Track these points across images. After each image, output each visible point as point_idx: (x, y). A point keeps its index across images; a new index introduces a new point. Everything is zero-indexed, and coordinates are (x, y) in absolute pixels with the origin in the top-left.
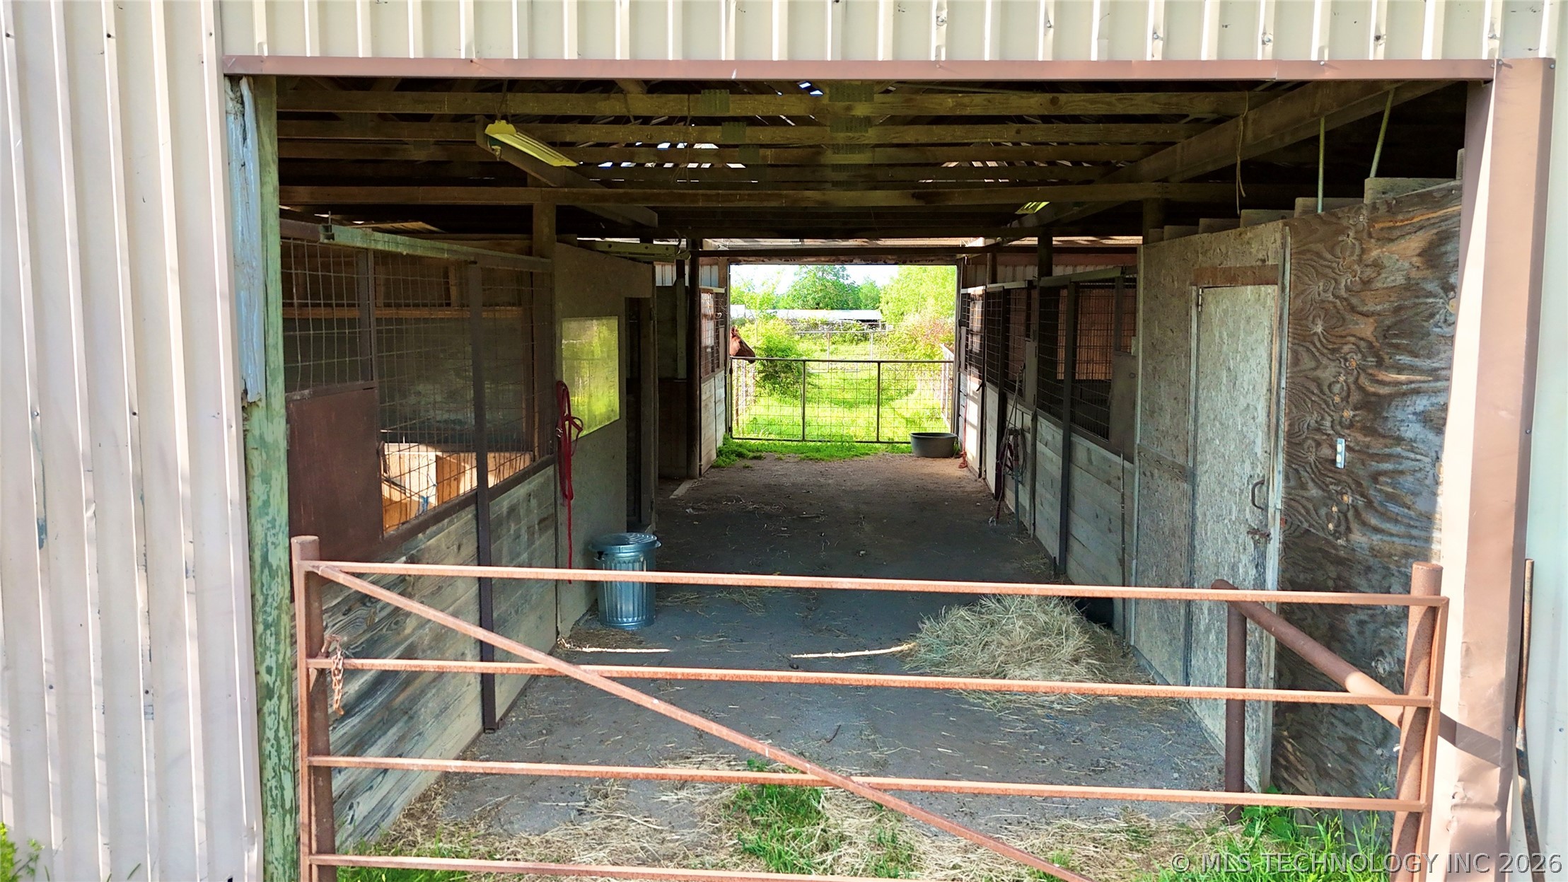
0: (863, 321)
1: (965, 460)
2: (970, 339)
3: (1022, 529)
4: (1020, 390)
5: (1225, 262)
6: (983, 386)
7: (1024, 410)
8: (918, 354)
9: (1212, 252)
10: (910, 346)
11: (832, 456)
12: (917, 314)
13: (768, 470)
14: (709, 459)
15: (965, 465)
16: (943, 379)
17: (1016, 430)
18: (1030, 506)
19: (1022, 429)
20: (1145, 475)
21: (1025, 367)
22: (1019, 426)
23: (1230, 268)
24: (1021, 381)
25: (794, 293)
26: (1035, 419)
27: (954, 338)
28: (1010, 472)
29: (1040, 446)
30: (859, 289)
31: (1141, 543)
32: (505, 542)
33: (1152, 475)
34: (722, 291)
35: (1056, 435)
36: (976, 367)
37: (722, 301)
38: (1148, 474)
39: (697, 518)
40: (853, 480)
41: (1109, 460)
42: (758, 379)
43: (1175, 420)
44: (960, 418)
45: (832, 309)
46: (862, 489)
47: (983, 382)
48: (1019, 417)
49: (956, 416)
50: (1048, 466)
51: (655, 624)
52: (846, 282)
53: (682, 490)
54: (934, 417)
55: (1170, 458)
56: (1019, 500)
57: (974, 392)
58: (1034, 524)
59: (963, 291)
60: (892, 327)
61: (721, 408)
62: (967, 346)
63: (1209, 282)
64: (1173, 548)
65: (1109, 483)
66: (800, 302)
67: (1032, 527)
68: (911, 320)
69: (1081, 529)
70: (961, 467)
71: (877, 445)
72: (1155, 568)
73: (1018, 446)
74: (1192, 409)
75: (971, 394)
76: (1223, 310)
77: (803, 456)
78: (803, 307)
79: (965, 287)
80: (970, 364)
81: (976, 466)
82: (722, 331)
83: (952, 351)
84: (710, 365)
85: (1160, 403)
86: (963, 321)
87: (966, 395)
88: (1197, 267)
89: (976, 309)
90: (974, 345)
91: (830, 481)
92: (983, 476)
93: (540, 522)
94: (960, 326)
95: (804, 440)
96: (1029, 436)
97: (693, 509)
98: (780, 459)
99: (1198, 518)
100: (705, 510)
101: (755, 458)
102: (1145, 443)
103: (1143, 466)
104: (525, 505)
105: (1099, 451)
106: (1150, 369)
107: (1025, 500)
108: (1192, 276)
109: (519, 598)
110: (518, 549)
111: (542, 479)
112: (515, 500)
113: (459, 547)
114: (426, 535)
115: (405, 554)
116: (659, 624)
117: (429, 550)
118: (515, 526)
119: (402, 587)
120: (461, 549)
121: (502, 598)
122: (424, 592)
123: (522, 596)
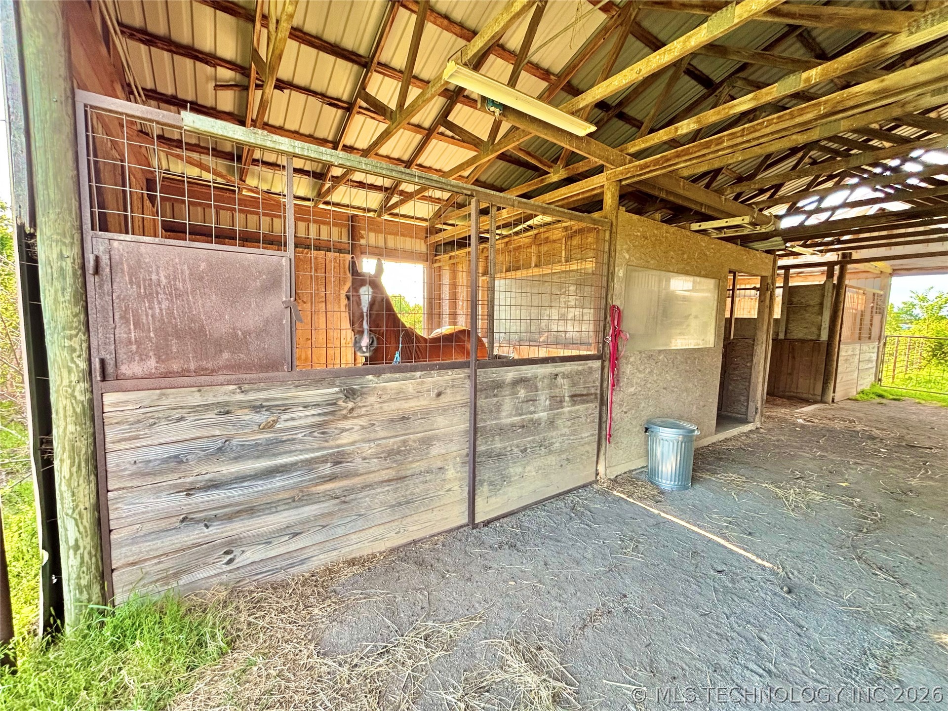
14: (846, 395)
32: (507, 401)
34: (881, 292)
37: (879, 299)
39: (803, 426)
53: (809, 408)
61: (871, 365)
82: (877, 317)
93: (572, 396)
97: (804, 420)
98: (919, 403)
100: (814, 423)
101: (894, 399)
104: (546, 381)
109: (529, 442)
110: (532, 409)
111: (580, 368)
112: (530, 375)
113: (439, 395)
114: (380, 378)
115: (340, 386)
116: (690, 493)
117: (384, 389)
118: (528, 392)
119: (331, 409)
120: (443, 396)
121: (497, 438)
122: (374, 417)
123: (533, 441)
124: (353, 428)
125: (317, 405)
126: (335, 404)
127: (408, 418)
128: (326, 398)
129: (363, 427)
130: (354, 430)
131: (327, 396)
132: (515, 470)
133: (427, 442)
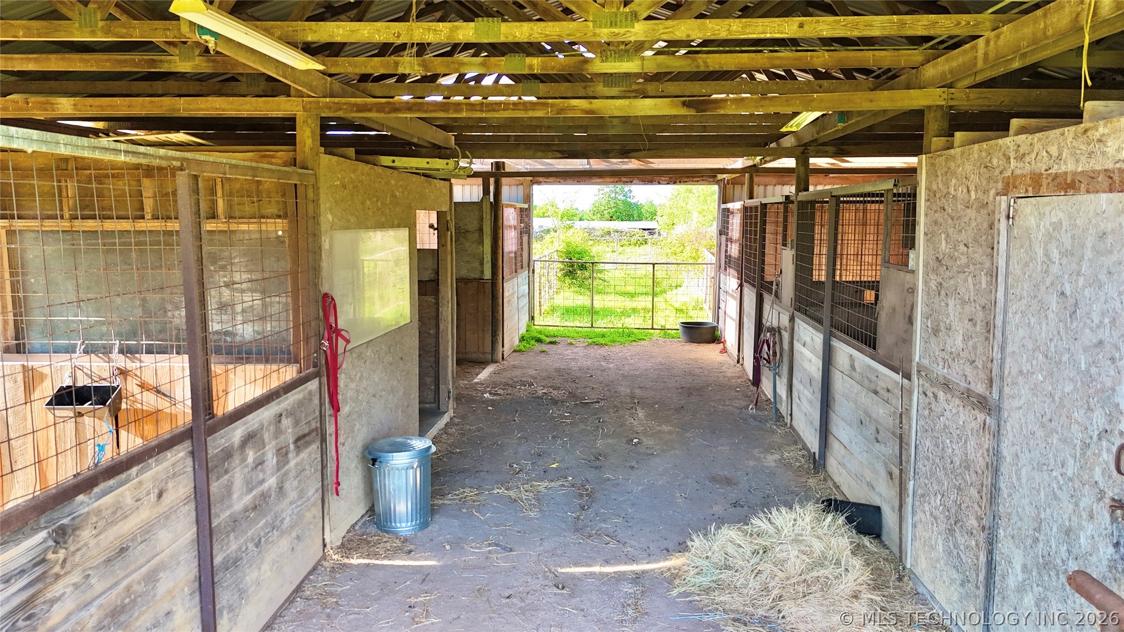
0: (644, 229)
1: (725, 347)
2: (729, 246)
3: (779, 417)
4: (776, 291)
5: (1056, 167)
6: (741, 286)
7: (780, 310)
8: (686, 256)
9: (1033, 156)
10: (679, 250)
11: (614, 341)
12: (685, 225)
13: (560, 354)
14: (512, 345)
15: (724, 351)
16: (705, 277)
17: (773, 328)
18: (787, 397)
19: (779, 328)
20: (926, 395)
21: (781, 272)
22: (775, 324)
23: (1066, 173)
24: (777, 285)
25: (595, 209)
26: (792, 319)
27: (715, 243)
28: (768, 365)
29: (797, 346)
30: (642, 206)
31: (920, 464)
32: (237, 475)
33: (935, 396)
34: (526, 206)
35: (814, 337)
36: (735, 269)
37: (525, 214)
38: (930, 394)
39: (493, 403)
40: (631, 364)
41: (876, 371)
42: (559, 275)
43: (970, 343)
44: (720, 310)
45: (622, 220)
46: (638, 373)
47: (741, 283)
48: (775, 316)
49: (717, 308)
50: (806, 365)
51: (430, 528)
52: (632, 201)
53: (485, 374)
54: (698, 307)
55: (963, 384)
56: (778, 390)
57: (733, 291)
58: (791, 415)
59: (723, 206)
60: (665, 234)
61: (525, 300)
62: (726, 251)
63: (1027, 191)
64: (966, 481)
65: (876, 393)
66: (599, 216)
67: (789, 417)
68: (680, 229)
69: (841, 430)
70: (721, 352)
71: (652, 331)
72: (939, 497)
73: (776, 343)
74: (998, 334)
75: (731, 292)
76: (1052, 224)
77: (590, 341)
78: (601, 219)
79: (724, 202)
80: (729, 267)
81: (735, 353)
82: (525, 238)
83: (713, 254)
84: (514, 267)
85: (948, 322)
86: (723, 231)
87: (727, 292)
88: (1008, 173)
89: (735, 221)
90: (733, 251)
91: (611, 365)
92: (741, 362)
93: (296, 441)
94: (720, 235)
95: (592, 326)
96: (786, 335)
97: (490, 394)
98: (571, 344)
99: (1005, 458)
100: (500, 395)
101: (551, 343)
102: (926, 362)
103: (923, 386)
104: (272, 428)
105: (862, 360)
106: (933, 285)
107: (782, 391)
108: (1000, 186)
109: (262, 528)
110: (261, 476)
111: (301, 396)
112: (256, 426)
113: (160, 495)
114: (92, 495)
115: (46, 528)
116: (433, 528)
117: (98, 512)
118: (256, 453)
119: (38, 571)
120: (164, 495)
121: (232, 536)
122: (88, 564)
123: (266, 525)
124: (65, 593)
125: (22, 572)
126: (43, 561)
127: (127, 548)
128: (32, 554)
129: (76, 586)
130: (66, 596)
131: (32, 552)
132: (251, 576)
133: (151, 578)
